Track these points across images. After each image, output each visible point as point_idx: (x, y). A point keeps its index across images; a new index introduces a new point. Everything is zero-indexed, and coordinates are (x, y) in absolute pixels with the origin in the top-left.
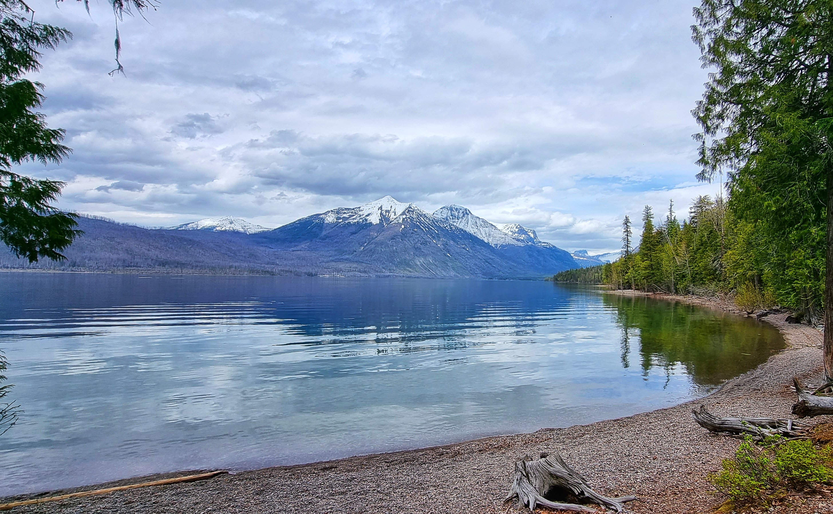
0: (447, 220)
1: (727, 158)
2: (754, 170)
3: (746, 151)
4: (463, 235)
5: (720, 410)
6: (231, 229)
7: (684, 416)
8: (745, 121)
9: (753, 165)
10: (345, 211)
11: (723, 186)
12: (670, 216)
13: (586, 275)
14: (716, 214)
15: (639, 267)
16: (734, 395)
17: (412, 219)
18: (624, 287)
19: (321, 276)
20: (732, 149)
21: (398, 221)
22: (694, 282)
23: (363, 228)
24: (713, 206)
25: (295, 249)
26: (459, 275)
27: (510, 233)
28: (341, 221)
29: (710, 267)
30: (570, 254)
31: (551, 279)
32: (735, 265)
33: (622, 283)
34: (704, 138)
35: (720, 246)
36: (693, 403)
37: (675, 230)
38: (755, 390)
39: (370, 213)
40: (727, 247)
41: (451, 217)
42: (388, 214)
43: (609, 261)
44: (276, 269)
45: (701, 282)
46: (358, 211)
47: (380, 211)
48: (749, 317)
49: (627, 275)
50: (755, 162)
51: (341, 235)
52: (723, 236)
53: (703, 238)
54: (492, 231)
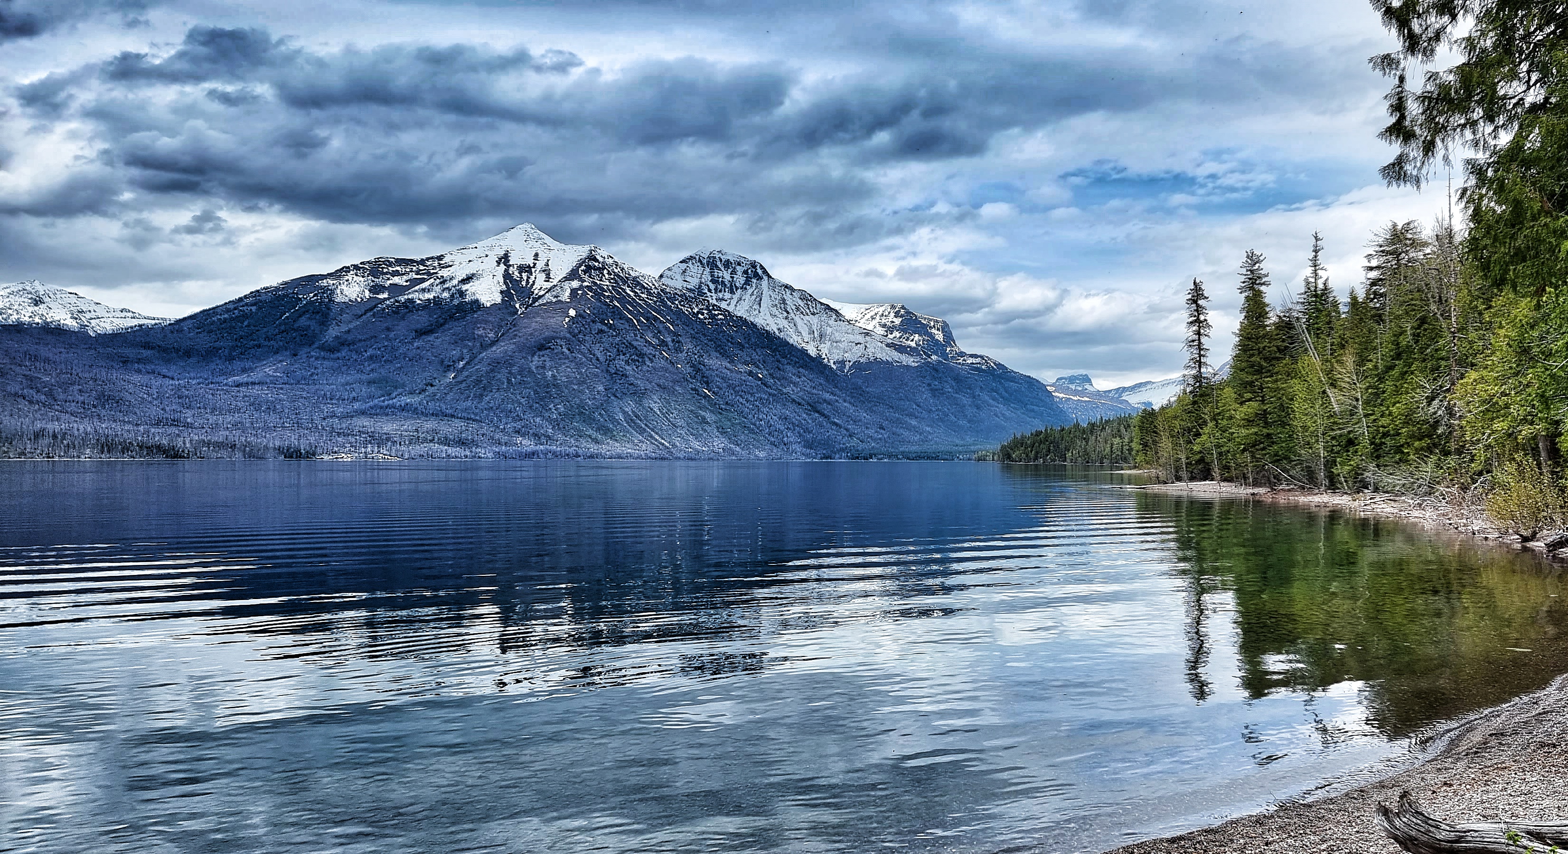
0: (701, 293)
1: (1462, 121)
2: (1534, 154)
3: (1514, 101)
4: (748, 338)
5: (1451, 803)
6: (37, 320)
7: (1358, 821)
8: (1512, 20)
9: (1534, 140)
10: (398, 268)
11: (1454, 199)
12: (1313, 280)
13: (1087, 442)
14: (1435, 272)
15: (1231, 418)
16: (1490, 759)
17: (598, 291)
18: (1192, 472)
19: (326, 458)
20: (1476, 98)
21: (556, 297)
22: (1378, 457)
23: (451, 317)
24: (1428, 251)
25: (243, 378)
26: (738, 449)
27: (881, 331)
28: (386, 295)
29: (1420, 415)
30: (1045, 386)
31: (994, 454)
32: (1488, 410)
33: (1187, 464)
34: (1402, 66)
35: (1447, 359)
36: (1382, 786)
37: (1327, 316)
38: (1542, 745)
39: (473, 275)
40: (1466, 363)
41: (712, 287)
42: (528, 278)
43: (1150, 404)
44: (185, 441)
45: (1398, 457)
46: (435, 268)
47: (503, 267)
48: (1525, 549)
49: (1198, 440)
50: (1537, 131)
51: (387, 338)
52: (1454, 333)
53: (1401, 338)
54: (829, 325)
